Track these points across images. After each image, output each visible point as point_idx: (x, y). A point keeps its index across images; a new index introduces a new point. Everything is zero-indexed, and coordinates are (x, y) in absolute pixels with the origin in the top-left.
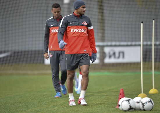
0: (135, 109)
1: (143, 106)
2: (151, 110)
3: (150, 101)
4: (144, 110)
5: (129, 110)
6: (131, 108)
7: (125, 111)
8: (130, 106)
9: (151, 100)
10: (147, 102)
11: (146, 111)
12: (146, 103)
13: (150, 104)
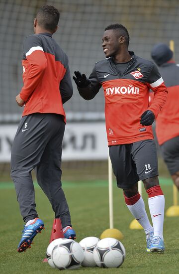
0: (84, 265)
1: (102, 258)
2: (118, 267)
3: (118, 247)
4: (103, 266)
5: (68, 267)
6: (73, 263)
7: (61, 269)
8: (72, 258)
9: (119, 244)
10: (111, 249)
11: (107, 268)
12: (107, 250)
13: (117, 252)
